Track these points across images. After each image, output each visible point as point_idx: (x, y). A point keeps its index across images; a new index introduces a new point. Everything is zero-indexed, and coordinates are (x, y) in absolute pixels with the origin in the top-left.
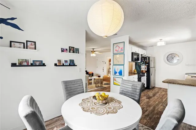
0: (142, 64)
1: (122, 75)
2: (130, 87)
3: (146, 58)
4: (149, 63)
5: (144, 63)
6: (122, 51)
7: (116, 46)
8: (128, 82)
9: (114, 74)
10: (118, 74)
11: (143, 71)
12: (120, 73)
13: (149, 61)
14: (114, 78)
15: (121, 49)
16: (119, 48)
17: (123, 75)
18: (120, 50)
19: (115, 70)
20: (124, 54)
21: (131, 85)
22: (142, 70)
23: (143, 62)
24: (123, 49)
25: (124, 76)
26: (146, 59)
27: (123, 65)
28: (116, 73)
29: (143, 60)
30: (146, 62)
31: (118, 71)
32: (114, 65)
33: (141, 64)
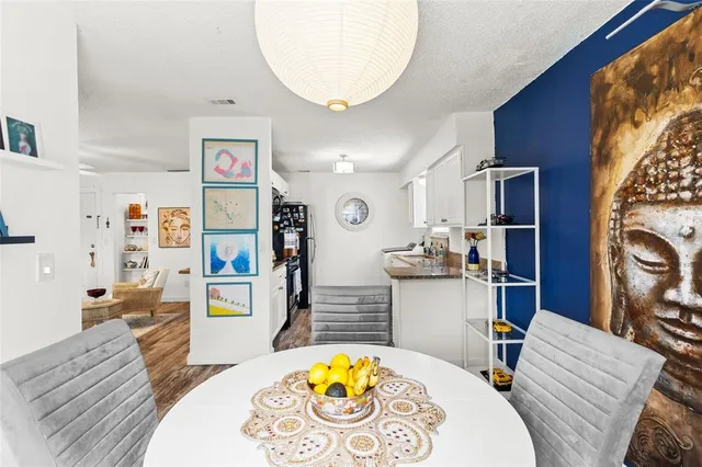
0: (285, 226)
1: (247, 269)
2: (354, 308)
3: (297, 207)
4: (304, 225)
5: (290, 225)
6: (249, 176)
7: (219, 155)
8: (341, 292)
9: (208, 272)
10: (229, 269)
11: (290, 250)
12: (241, 265)
13: (306, 218)
14: (210, 287)
15: (245, 166)
16: (234, 160)
17: (253, 271)
18: (237, 169)
19: (213, 253)
20: (257, 188)
21: (355, 300)
22: (286, 247)
23: (288, 220)
24: (252, 168)
25: (257, 275)
26: (298, 211)
27: (255, 231)
28: (217, 265)
29: (286, 214)
30: (296, 221)
31: (229, 259)
32: (207, 231)
33: (284, 228)
